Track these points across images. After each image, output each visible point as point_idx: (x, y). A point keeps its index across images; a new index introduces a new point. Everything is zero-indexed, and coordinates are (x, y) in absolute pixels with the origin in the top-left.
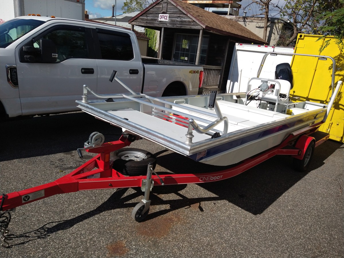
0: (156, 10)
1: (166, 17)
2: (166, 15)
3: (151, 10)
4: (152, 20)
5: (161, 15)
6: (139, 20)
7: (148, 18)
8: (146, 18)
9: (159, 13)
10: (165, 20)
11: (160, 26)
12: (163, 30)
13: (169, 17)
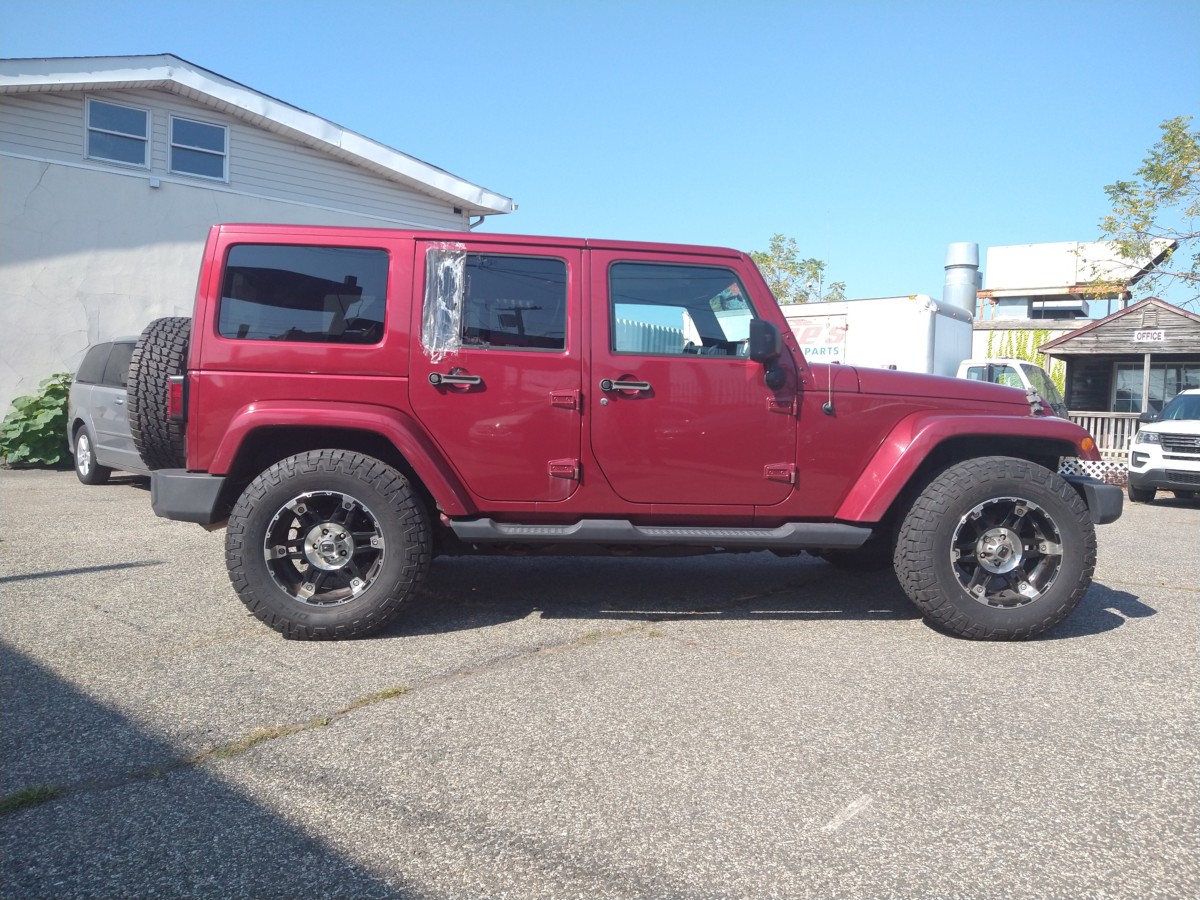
0: (1123, 324)
1: (1155, 336)
2: (1157, 331)
3: (1111, 324)
4: (1112, 341)
5: (1142, 332)
6: (1069, 344)
7: (1101, 339)
8: (1094, 339)
9: (1134, 330)
10: (1153, 340)
11: (1139, 352)
12: (1147, 359)
13: (1166, 335)
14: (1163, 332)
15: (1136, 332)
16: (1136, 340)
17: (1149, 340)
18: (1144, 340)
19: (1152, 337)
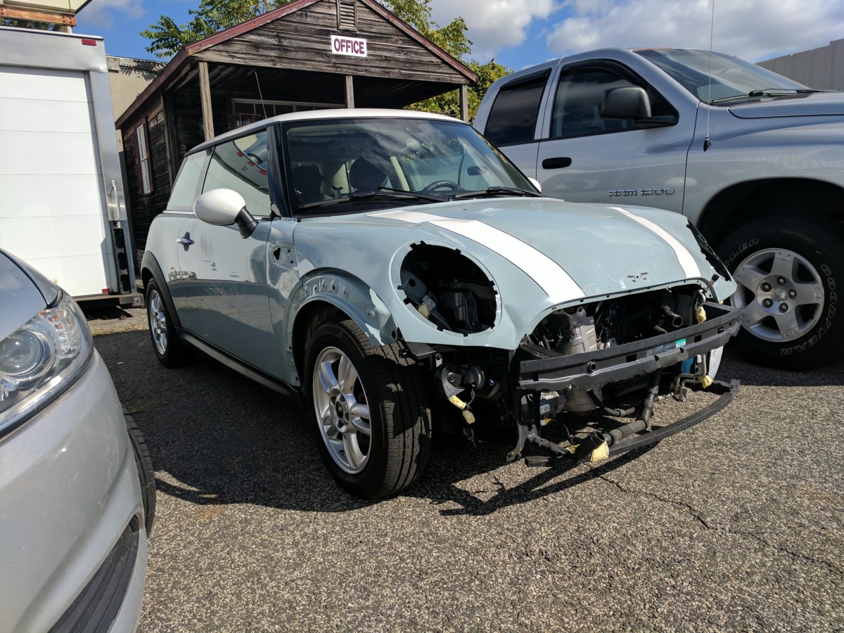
0: (312, 20)
1: (357, 47)
2: (359, 40)
3: (296, 18)
4: (302, 50)
5: (340, 38)
7: (285, 43)
10: (354, 54)
11: (339, 71)
12: (349, 83)
13: (369, 48)
14: (364, 41)
15: (333, 37)
16: (334, 52)
17: (350, 53)
18: (344, 52)
19: (353, 48)
